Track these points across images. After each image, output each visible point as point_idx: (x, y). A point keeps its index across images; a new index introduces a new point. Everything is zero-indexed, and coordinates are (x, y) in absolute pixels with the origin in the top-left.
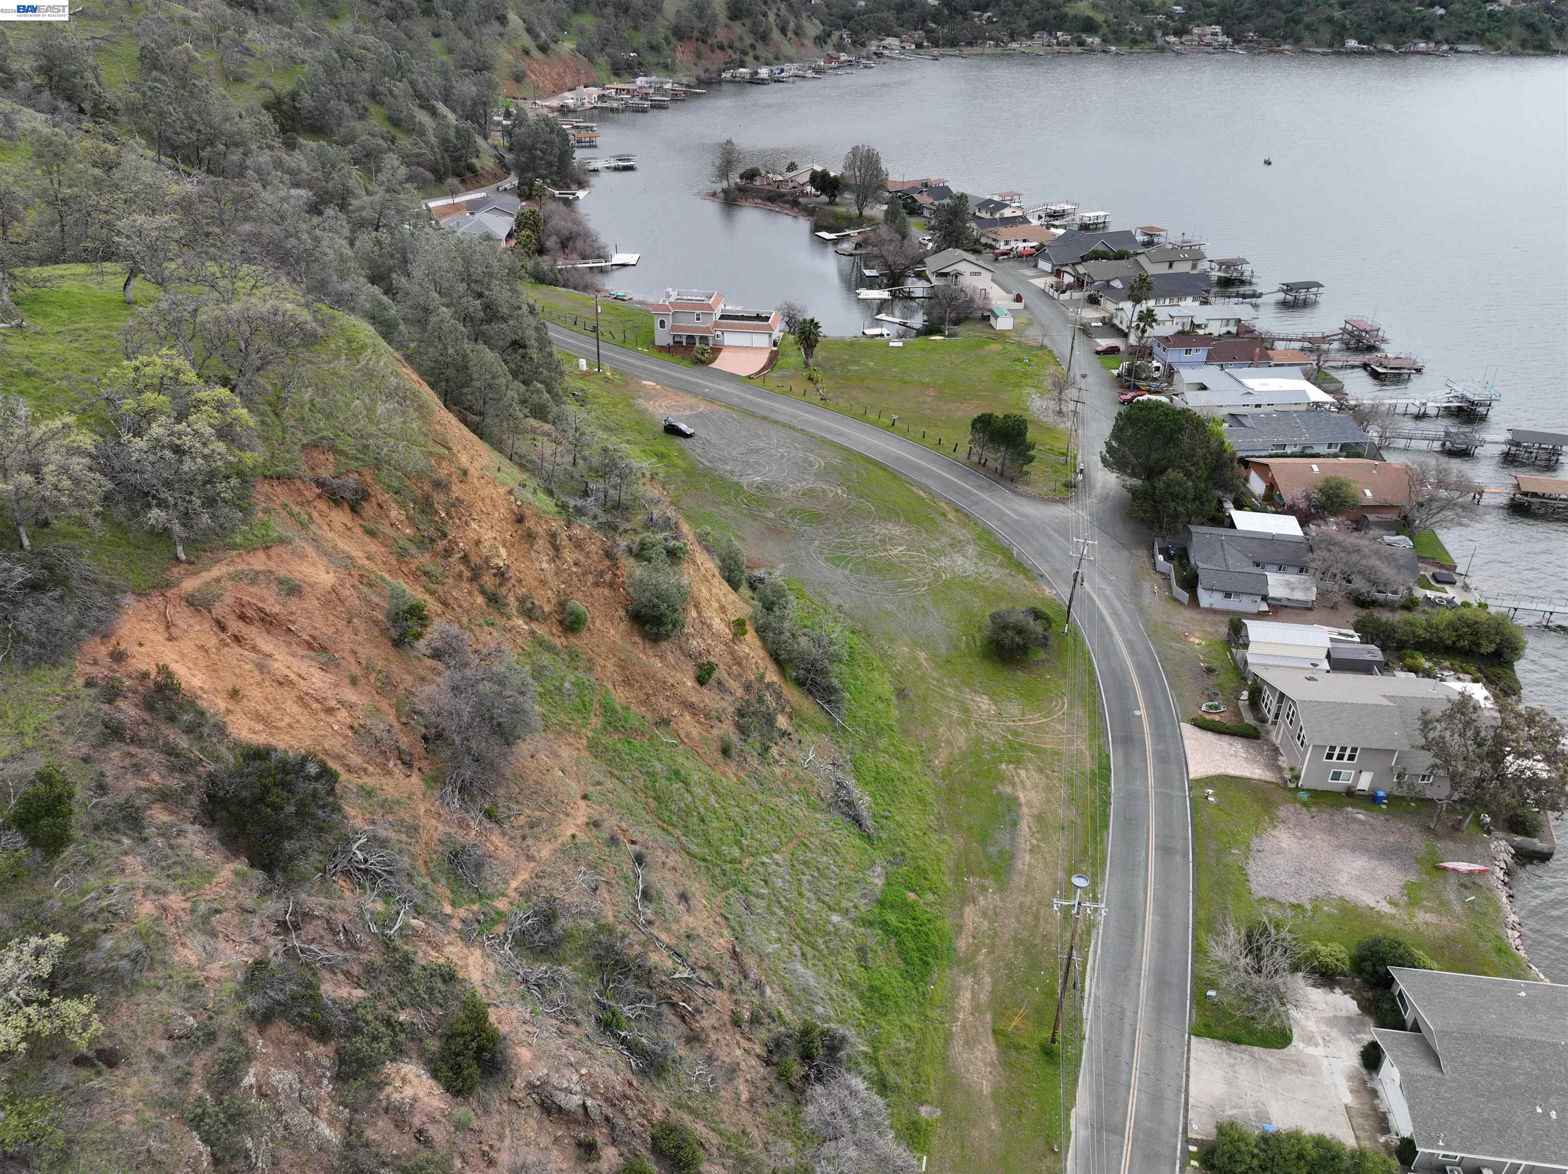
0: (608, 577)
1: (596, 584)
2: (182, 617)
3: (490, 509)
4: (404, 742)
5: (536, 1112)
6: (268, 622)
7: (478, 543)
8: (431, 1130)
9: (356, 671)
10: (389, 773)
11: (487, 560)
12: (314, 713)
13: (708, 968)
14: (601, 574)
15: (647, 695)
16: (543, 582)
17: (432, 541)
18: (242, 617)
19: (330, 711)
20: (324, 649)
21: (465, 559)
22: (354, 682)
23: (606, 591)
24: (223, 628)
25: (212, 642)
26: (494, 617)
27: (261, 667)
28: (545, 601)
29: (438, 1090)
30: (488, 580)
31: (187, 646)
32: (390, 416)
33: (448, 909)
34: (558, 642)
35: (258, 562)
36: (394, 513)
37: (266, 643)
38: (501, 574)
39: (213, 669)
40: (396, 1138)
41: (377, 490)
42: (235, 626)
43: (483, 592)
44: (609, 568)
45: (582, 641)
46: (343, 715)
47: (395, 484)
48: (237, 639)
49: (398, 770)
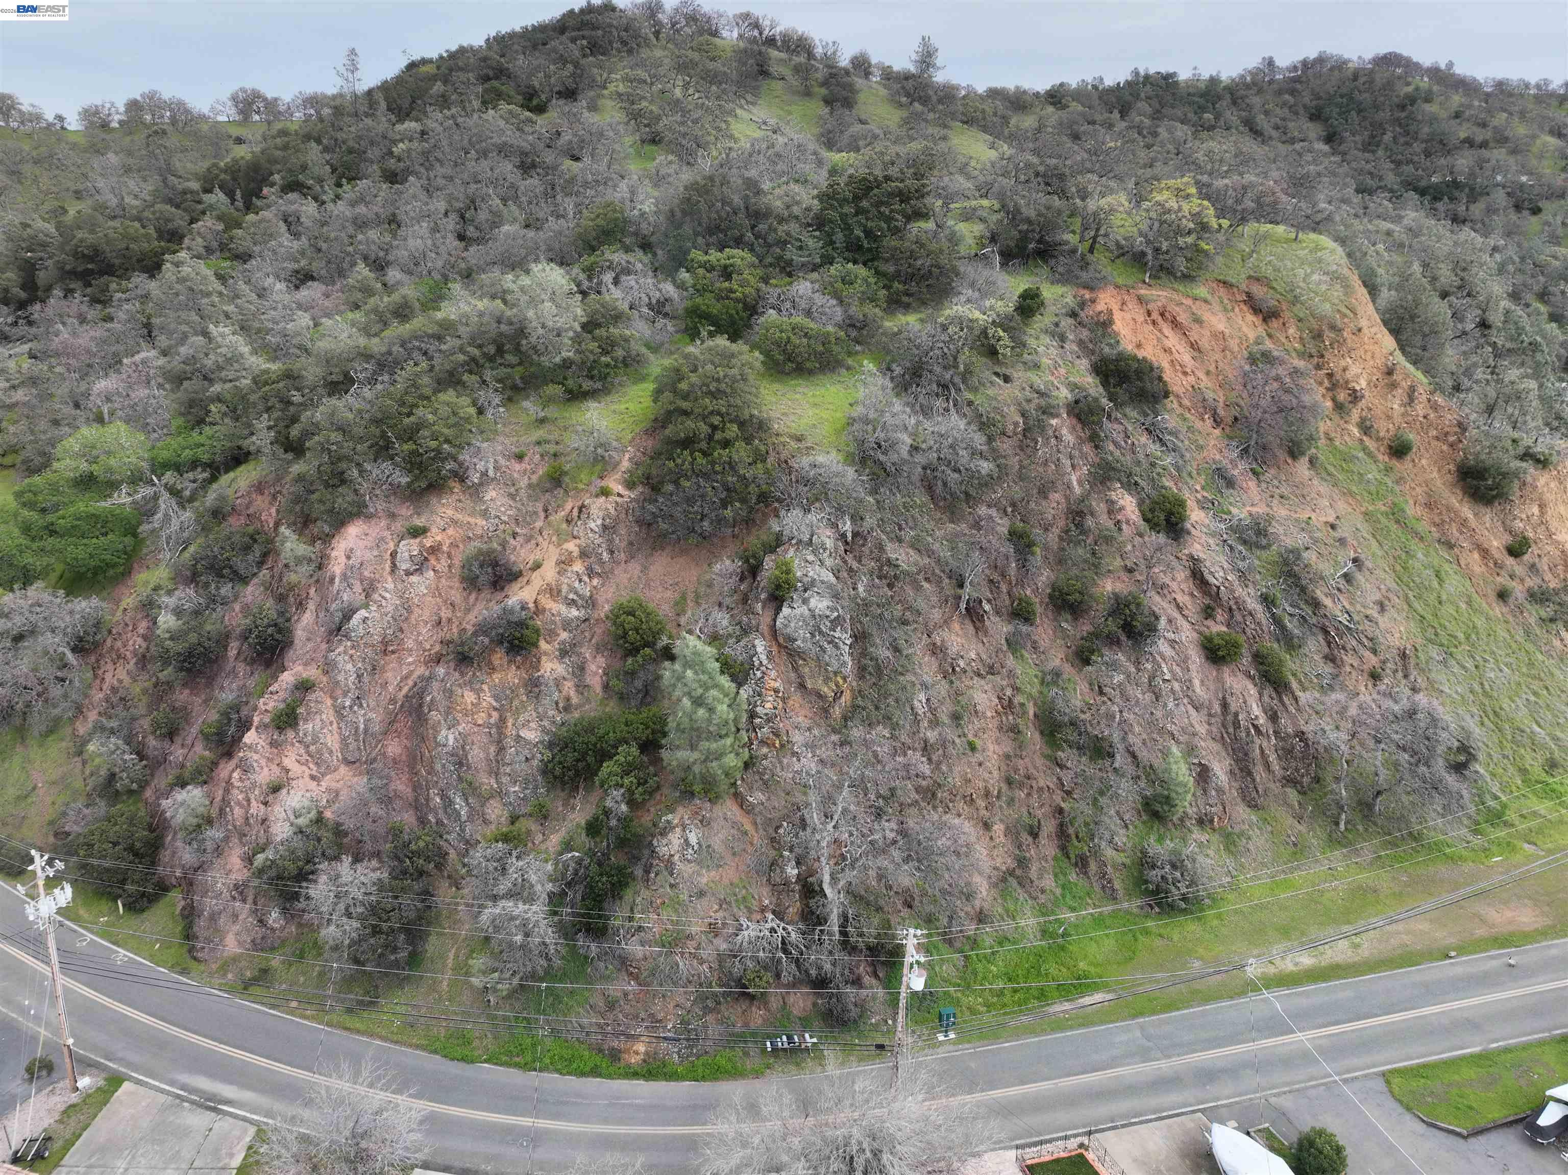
0: (1452, 439)
1: (1437, 438)
2: (1132, 304)
3: (1368, 357)
4: (1221, 412)
5: (1188, 572)
6: (1175, 324)
7: (1344, 370)
8: (1124, 526)
9: (1212, 368)
10: (1203, 420)
11: (1347, 382)
12: (1176, 371)
13: (1371, 640)
14: (1446, 434)
15: (1443, 521)
16: (1389, 418)
17: (1311, 356)
18: (1162, 315)
19: (1185, 373)
20: (1199, 350)
21: (1330, 376)
22: (1208, 373)
23: (1445, 448)
24: (1149, 314)
25: (1141, 318)
26: (1336, 417)
27: (1158, 339)
28: (1384, 428)
29: (1137, 512)
30: (1342, 396)
31: (1128, 316)
32: (1319, 283)
33: (1198, 487)
34: (1380, 457)
35: (1189, 302)
36: (1291, 331)
37: (1167, 330)
38: (1355, 397)
39: (1135, 331)
40: (1105, 516)
41: (1286, 314)
42: (1155, 315)
43: (1334, 400)
44: (1456, 433)
45: (1403, 467)
46: (1191, 379)
47: (1301, 315)
48: (1154, 323)
49: (1209, 422)
